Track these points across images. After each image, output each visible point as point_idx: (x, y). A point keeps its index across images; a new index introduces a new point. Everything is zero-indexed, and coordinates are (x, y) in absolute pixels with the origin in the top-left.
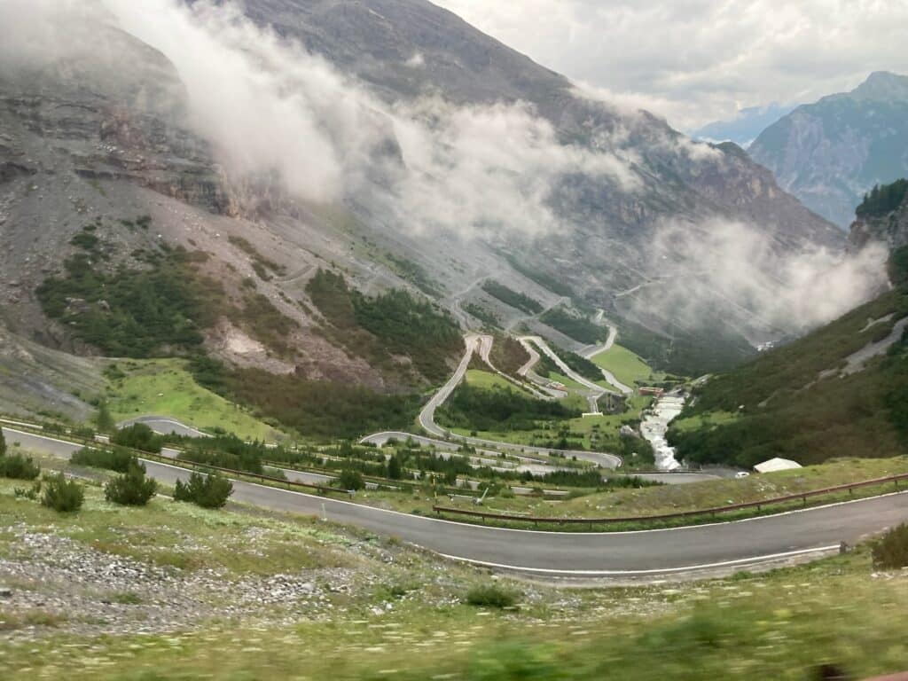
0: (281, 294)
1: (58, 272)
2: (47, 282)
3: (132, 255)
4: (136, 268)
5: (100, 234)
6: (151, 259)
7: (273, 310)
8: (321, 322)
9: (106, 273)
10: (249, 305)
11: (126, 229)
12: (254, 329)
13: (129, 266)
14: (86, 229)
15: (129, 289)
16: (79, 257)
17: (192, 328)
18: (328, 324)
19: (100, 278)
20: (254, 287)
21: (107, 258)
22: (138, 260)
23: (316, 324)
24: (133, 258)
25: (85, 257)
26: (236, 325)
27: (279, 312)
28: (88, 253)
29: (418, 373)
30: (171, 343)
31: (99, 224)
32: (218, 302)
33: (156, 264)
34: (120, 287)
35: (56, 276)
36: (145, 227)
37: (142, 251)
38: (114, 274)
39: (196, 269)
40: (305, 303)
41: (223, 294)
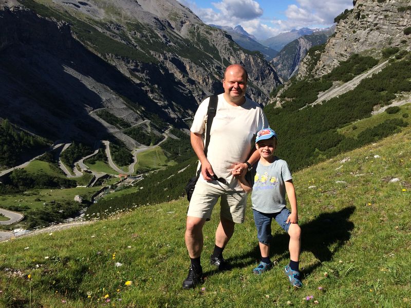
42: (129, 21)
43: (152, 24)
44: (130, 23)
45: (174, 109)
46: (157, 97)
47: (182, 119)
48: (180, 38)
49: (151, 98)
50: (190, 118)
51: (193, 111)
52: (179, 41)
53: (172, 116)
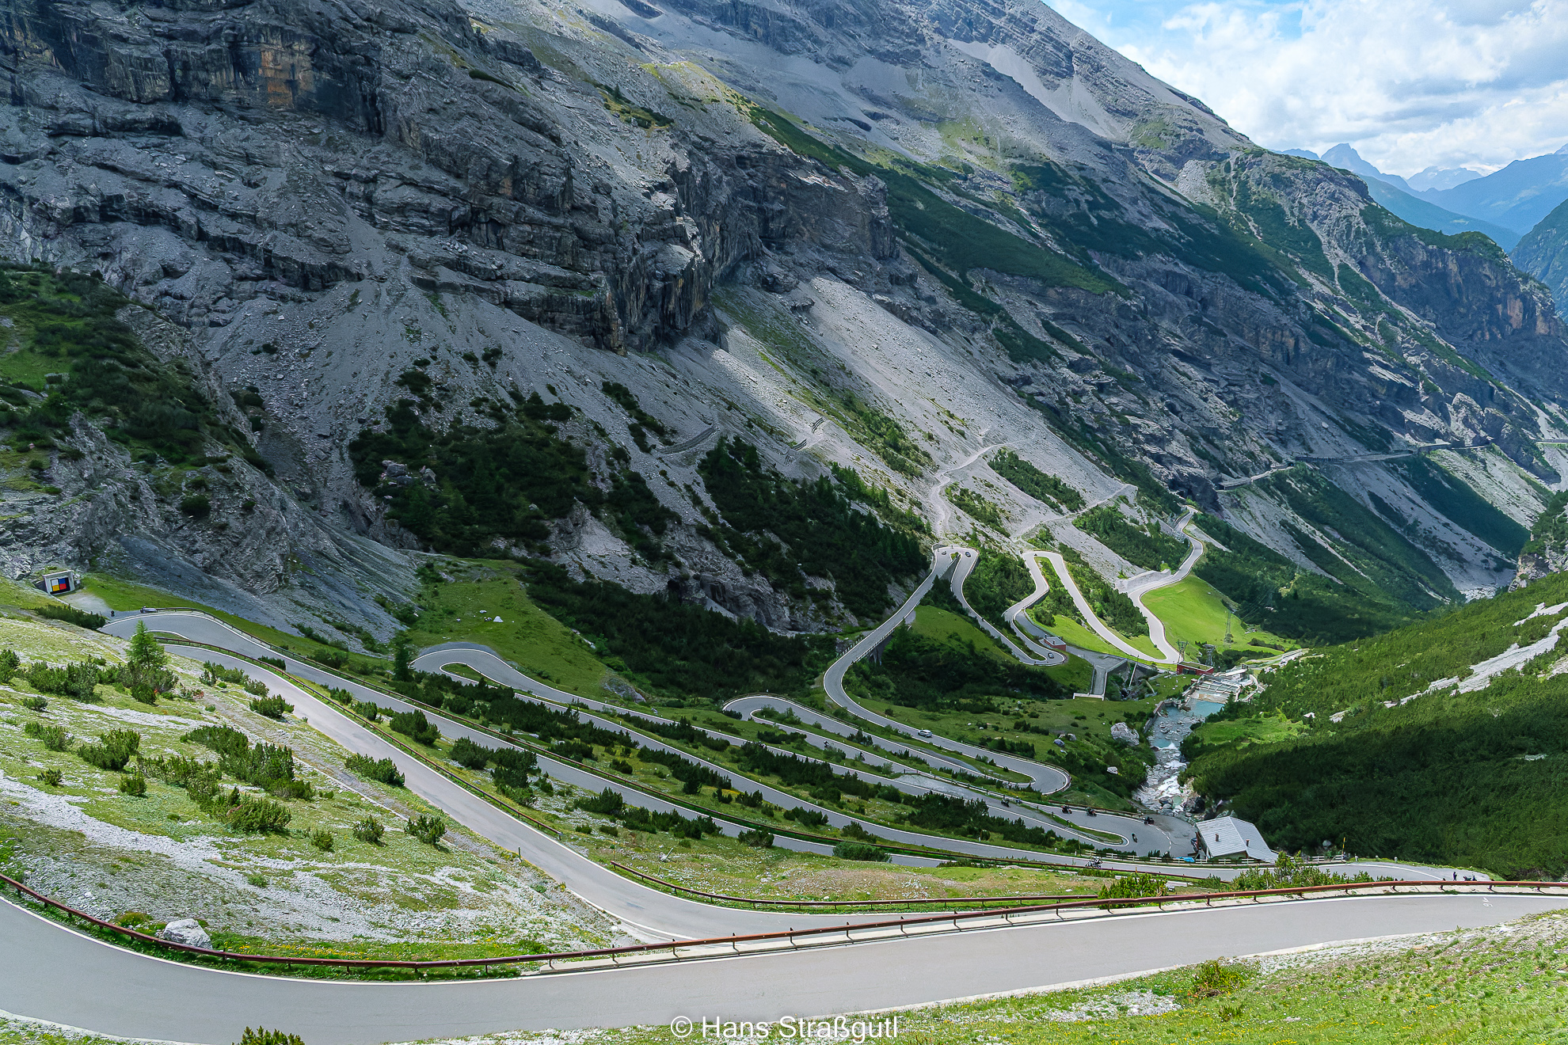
0: (664, 473)
1: (376, 423)
2: (363, 435)
3: (472, 404)
4: (473, 424)
5: (433, 372)
6: (497, 413)
7: (649, 497)
8: (713, 519)
9: (436, 428)
10: (615, 487)
11: (467, 367)
12: (619, 522)
13: (466, 421)
14: (416, 363)
15: (463, 454)
16: (405, 404)
17: (539, 517)
18: (721, 521)
19: (427, 435)
20: (627, 460)
21: (439, 408)
22: (479, 412)
23: (705, 521)
24: (472, 409)
25: (412, 403)
26: (596, 515)
27: (656, 501)
28: (416, 399)
29: (841, 605)
30: (507, 536)
31: (434, 358)
32: (577, 480)
33: (501, 419)
34: (452, 451)
35: (375, 427)
36: (493, 365)
37: (486, 400)
38: (446, 431)
39: (552, 430)
40: (695, 488)
41: (585, 468)
42: (1019, 162)
43: (1091, 165)
44: (1021, 168)
45: (1192, 446)
46: (1133, 406)
47: (1218, 480)
48: (1185, 203)
49: (1119, 409)
50: (1244, 479)
51: (1251, 455)
52: (1182, 213)
53: (1186, 470)
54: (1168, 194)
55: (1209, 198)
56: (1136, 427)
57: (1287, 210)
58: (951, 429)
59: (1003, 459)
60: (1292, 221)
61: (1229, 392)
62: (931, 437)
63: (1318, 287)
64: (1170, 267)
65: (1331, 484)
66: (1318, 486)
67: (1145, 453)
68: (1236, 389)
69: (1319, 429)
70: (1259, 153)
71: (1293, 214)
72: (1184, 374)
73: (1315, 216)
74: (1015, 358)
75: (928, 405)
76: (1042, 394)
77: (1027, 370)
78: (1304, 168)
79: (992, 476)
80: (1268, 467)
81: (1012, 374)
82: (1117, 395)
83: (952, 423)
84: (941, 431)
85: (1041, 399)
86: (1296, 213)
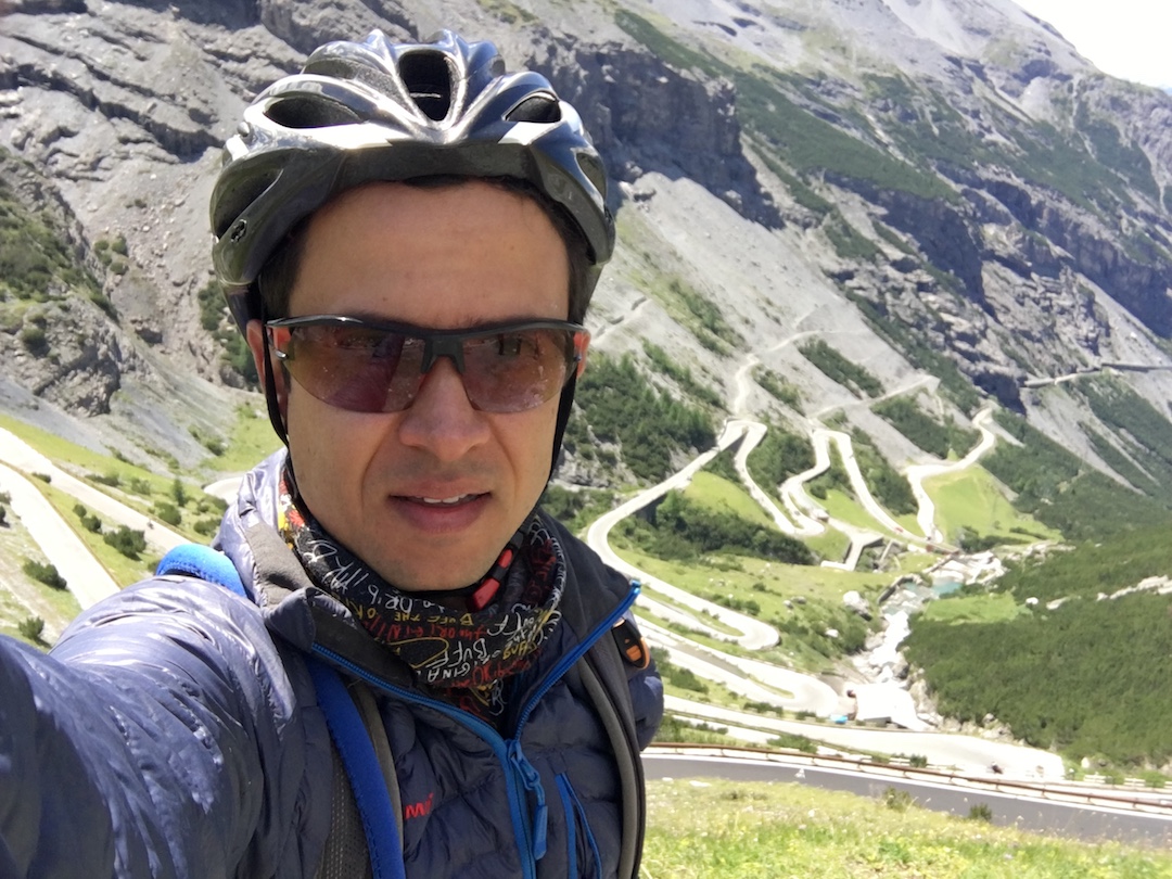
2: (211, 285)
29: (624, 466)
42: (871, 71)
44: (873, 77)
45: (1002, 346)
46: (949, 305)
47: (1023, 379)
48: (1025, 119)
49: (935, 307)
50: (1048, 380)
51: (1058, 358)
52: (1020, 128)
53: (993, 368)
54: (1010, 109)
55: (1049, 115)
56: (949, 325)
57: (1122, 132)
58: (767, 315)
59: (812, 346)
60: (1125, 142)
61: (1045, 299)
62: (747, 322)
63: (1142, 206)
64: (1002, 178)
65: (1132, 391)
66: (1120, 393)
67: (955, 349)
68: (1054, 295)
69: (1128, 338)
70: (1100, 77)
71: (1127, 136)
72: (1004, 279)
73: (1147, 140)
74: (840, 254)
75: (749, 292)
76: (860, 288)
77: (850, 265)
78: (1141, 94)
79: (800, 360)
80: (1073, 371)
81: (836, 268)
82: (935, 293)
83: (770, 309)
84: (757, 316)
85: (860, 293)
86: (1130, 134)
